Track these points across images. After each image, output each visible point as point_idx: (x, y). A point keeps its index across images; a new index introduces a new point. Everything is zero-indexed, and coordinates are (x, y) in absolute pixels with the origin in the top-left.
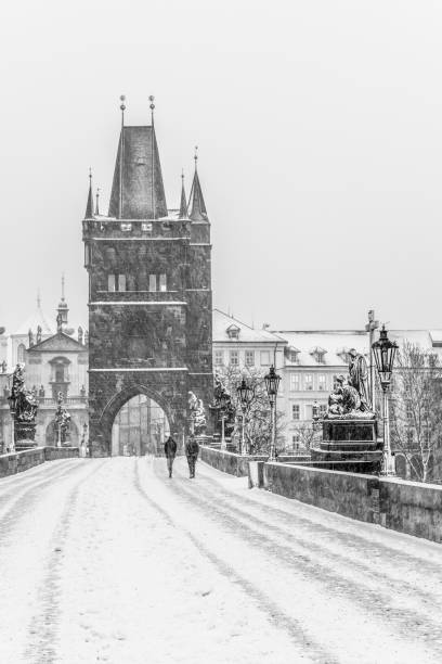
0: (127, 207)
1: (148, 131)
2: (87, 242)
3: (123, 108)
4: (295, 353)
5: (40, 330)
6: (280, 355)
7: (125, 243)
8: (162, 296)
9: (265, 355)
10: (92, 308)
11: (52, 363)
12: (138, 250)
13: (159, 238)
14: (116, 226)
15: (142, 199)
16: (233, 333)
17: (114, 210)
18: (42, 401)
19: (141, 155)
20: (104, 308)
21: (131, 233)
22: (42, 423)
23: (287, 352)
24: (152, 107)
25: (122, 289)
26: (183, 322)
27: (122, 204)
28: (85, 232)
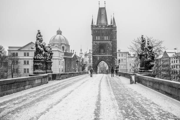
0: (100, 23)
1: (104, 8)
2: (92, 29)
3: (99, 4)
4: (130, 54)
5: (87, 52)
6: (128, 55)
7: (100, 30)
8: (107, 41)
9: (125, 55)
10: (93, 43)
11: (89, 57)
12: (102, 31)
13: (107, 29)
14: (98, 26)
15: (103, 21)
16: (119, 51)
17: (97, 23)
18: (87, 63)
19: (103, 13)
20: (95, 43)
21: (101, 28)
22: (87, 67)
23: (129, 54)
24: (105, 3)
25: (99, 39)
26: (111, 46)
27: (99, 22)
28: (91, 27)
